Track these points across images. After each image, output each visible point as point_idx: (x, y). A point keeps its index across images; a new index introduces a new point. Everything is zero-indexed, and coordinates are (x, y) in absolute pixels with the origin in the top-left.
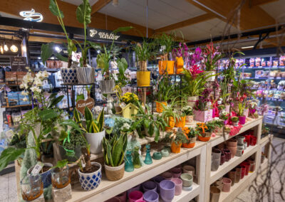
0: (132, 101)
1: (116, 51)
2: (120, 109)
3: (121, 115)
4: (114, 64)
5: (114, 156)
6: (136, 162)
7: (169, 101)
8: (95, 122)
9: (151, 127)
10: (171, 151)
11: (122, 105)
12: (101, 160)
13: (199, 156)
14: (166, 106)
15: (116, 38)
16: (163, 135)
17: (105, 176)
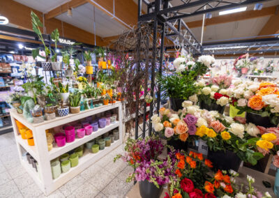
0: (83, 81)
1: (72, 52)
2: (77, 85)
3: (77, 88)
4: (72, 61)
5: (75, 102)
6: (86, 108)
7: (104, 82)
8: (64, 89)
9: (93, 93)
10: (104, 104)
11: (78, 83)
12: (69, 105)
13: (117, 108)
14: (102, 84)
15: (72, 43)
16: (99, 97)
17: (70, 112)
